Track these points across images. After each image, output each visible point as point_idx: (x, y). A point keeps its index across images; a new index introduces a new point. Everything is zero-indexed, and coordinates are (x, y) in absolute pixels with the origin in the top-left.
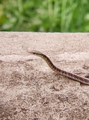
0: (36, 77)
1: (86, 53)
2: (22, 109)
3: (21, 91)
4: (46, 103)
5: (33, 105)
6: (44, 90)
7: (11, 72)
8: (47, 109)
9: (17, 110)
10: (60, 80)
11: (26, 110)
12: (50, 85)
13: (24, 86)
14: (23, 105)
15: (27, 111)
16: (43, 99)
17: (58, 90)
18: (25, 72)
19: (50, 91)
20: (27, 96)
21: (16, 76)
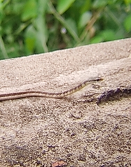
0: (48, 108)
1: (83, 71)
2: (50, 147)
3: (39, 126)
4: (73, 135)
5: (59, 140)
6: (64, 121)
7: (17, 108)
8: (77, 141)
9: (44, 149)
10: (76, 106)
11: (54, 147)
12: (67, 114)
13: (39, 120)
14: (48, 142)
15: (56, 148)
16: (68, 130)
17: (78, 118)
18: (34, 105)
19: (71, 121)
20: (48, 131)
21: (25, 111)
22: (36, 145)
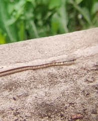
0: (69, 74)
2: (70, 104)
3: (62, 89)
4: (88, 94)
5: (77, 98)
6: (81, 84)
7: (46, 74)
8: (90, 99)
9: (66, 105)
11: (73, 104)
12: (83, 79)
13: (62, 84)
14: (69, 100)
15: (75, 104)
16: (84, 91)
18: (58, 72)
19: (86, 84)
20: (69, 91)
21: (52, 77)
22: (60, 102)
